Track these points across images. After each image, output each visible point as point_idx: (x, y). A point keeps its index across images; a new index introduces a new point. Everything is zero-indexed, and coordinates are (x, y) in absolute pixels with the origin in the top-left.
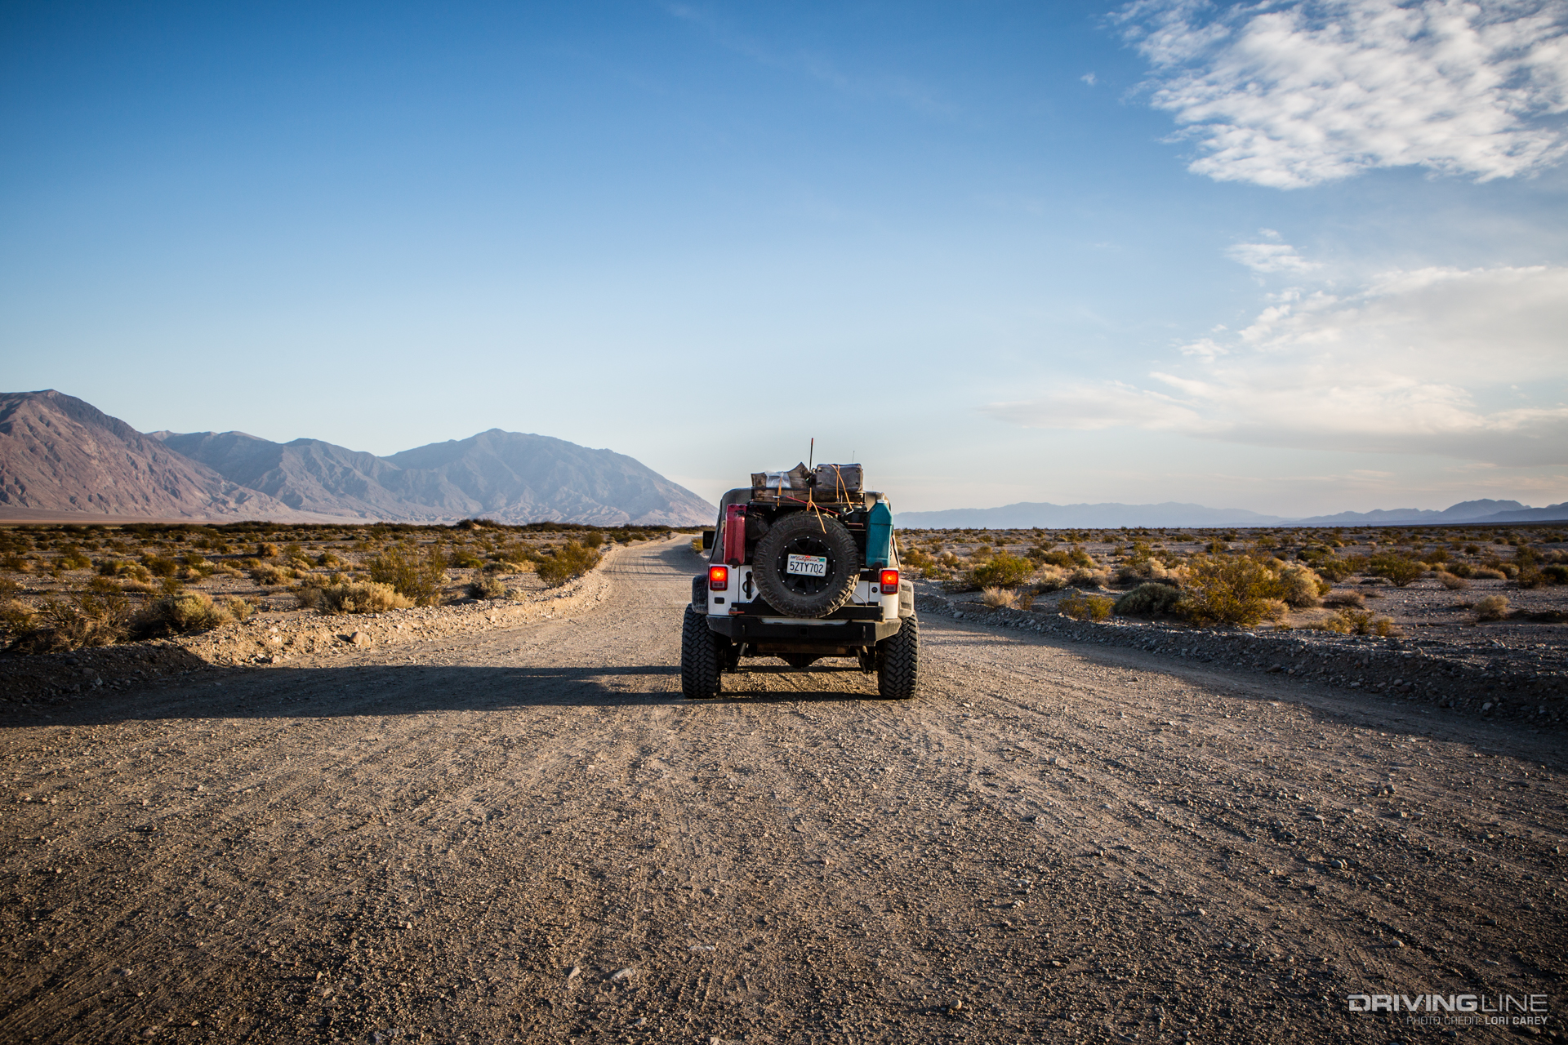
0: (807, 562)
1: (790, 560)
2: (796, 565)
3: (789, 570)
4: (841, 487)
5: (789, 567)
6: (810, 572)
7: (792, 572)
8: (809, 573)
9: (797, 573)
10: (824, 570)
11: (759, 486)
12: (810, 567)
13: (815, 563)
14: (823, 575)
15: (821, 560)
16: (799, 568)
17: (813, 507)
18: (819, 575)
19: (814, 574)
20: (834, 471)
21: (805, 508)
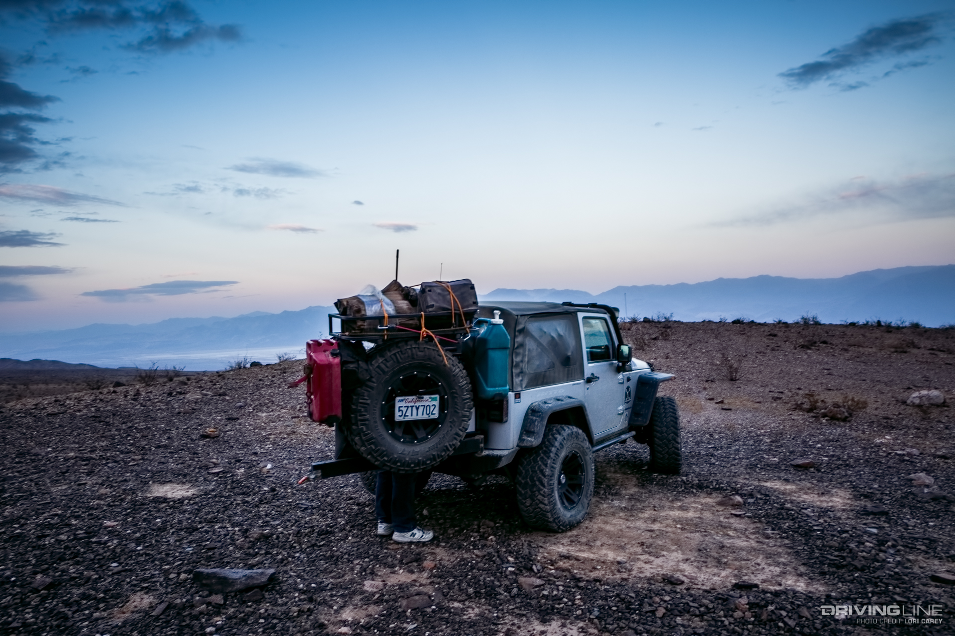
0: (417, 404)
1: (398, 405)
2: (404, 409)
3: (398, 417)
4: (457, 308)
5: (397, 414)
6: (421, 415)
7: (401, 419)
8: (420, 417)
9: (407, 419)
10: (436, 411)
11: (358, 316)
12: (421, 409)
13: (426, 404)
14: (436, 416)
15: (433, 399)
16: (409, 413)
17: (429, 336)
18: (432, 417)
19: (425, 417)
20: (445, 289)
21: (416, 338)
